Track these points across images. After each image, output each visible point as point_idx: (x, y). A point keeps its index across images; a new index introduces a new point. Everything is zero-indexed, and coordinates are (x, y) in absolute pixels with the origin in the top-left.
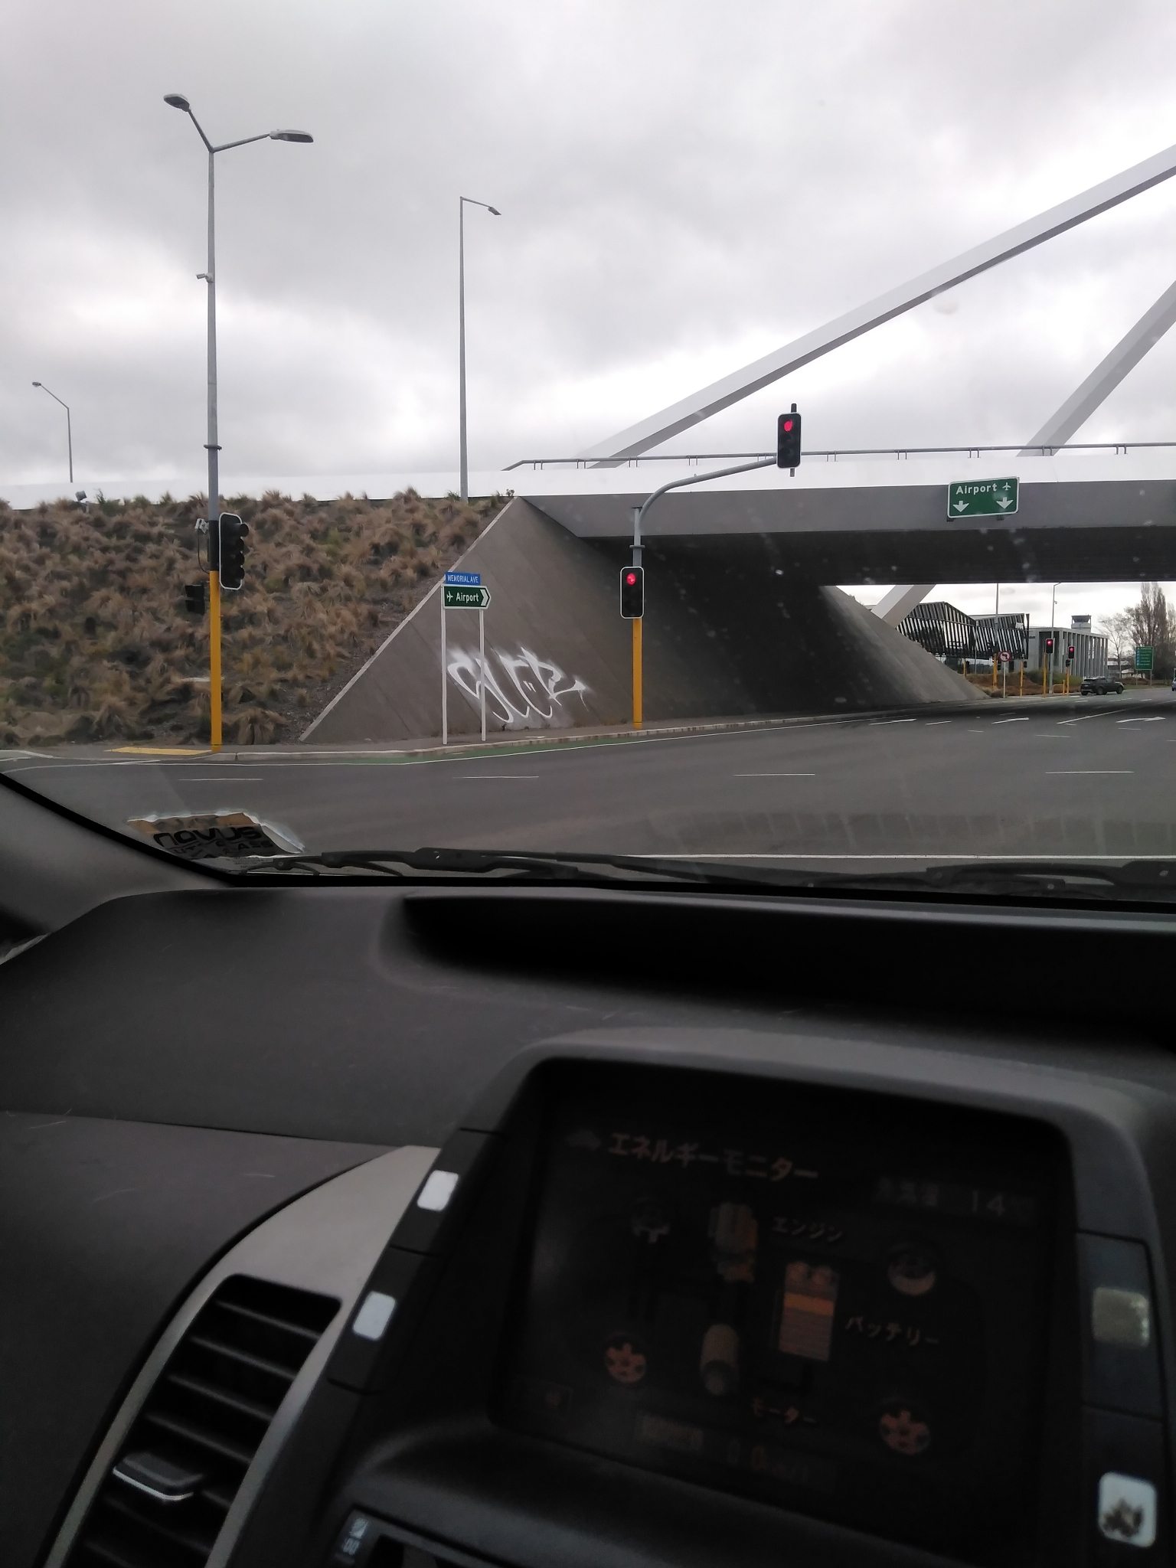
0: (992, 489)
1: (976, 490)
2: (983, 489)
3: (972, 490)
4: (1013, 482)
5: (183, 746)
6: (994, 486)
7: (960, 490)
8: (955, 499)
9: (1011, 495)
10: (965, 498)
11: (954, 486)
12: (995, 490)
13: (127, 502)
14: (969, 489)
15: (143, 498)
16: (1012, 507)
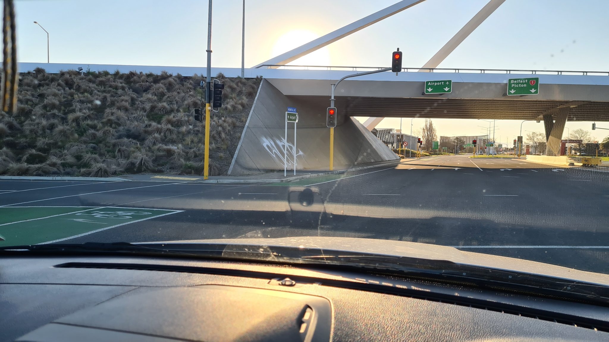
0: (442, 84)
1: (436, 84)
2: (438, 84)
3: (434, 84)
4: (450, 81)
5: (180, 176)
6: (443, 83)
7: (429, 84)
8: (428, 87)
9: (449, 86)
10: (431, 87)
11: (427, 82)
12: (443, 84)
13: (99, 73)
14: (433, 83)
15: (106, 71)
16: (449, 91)
